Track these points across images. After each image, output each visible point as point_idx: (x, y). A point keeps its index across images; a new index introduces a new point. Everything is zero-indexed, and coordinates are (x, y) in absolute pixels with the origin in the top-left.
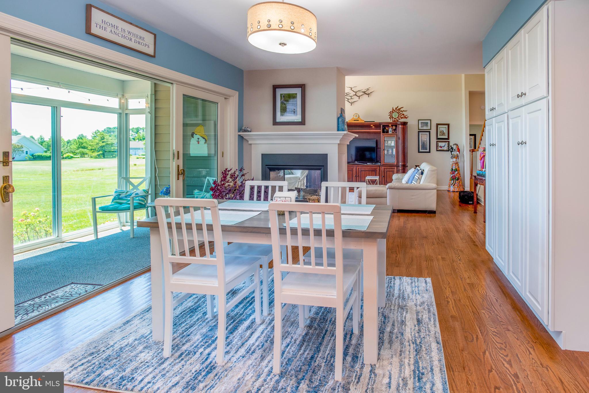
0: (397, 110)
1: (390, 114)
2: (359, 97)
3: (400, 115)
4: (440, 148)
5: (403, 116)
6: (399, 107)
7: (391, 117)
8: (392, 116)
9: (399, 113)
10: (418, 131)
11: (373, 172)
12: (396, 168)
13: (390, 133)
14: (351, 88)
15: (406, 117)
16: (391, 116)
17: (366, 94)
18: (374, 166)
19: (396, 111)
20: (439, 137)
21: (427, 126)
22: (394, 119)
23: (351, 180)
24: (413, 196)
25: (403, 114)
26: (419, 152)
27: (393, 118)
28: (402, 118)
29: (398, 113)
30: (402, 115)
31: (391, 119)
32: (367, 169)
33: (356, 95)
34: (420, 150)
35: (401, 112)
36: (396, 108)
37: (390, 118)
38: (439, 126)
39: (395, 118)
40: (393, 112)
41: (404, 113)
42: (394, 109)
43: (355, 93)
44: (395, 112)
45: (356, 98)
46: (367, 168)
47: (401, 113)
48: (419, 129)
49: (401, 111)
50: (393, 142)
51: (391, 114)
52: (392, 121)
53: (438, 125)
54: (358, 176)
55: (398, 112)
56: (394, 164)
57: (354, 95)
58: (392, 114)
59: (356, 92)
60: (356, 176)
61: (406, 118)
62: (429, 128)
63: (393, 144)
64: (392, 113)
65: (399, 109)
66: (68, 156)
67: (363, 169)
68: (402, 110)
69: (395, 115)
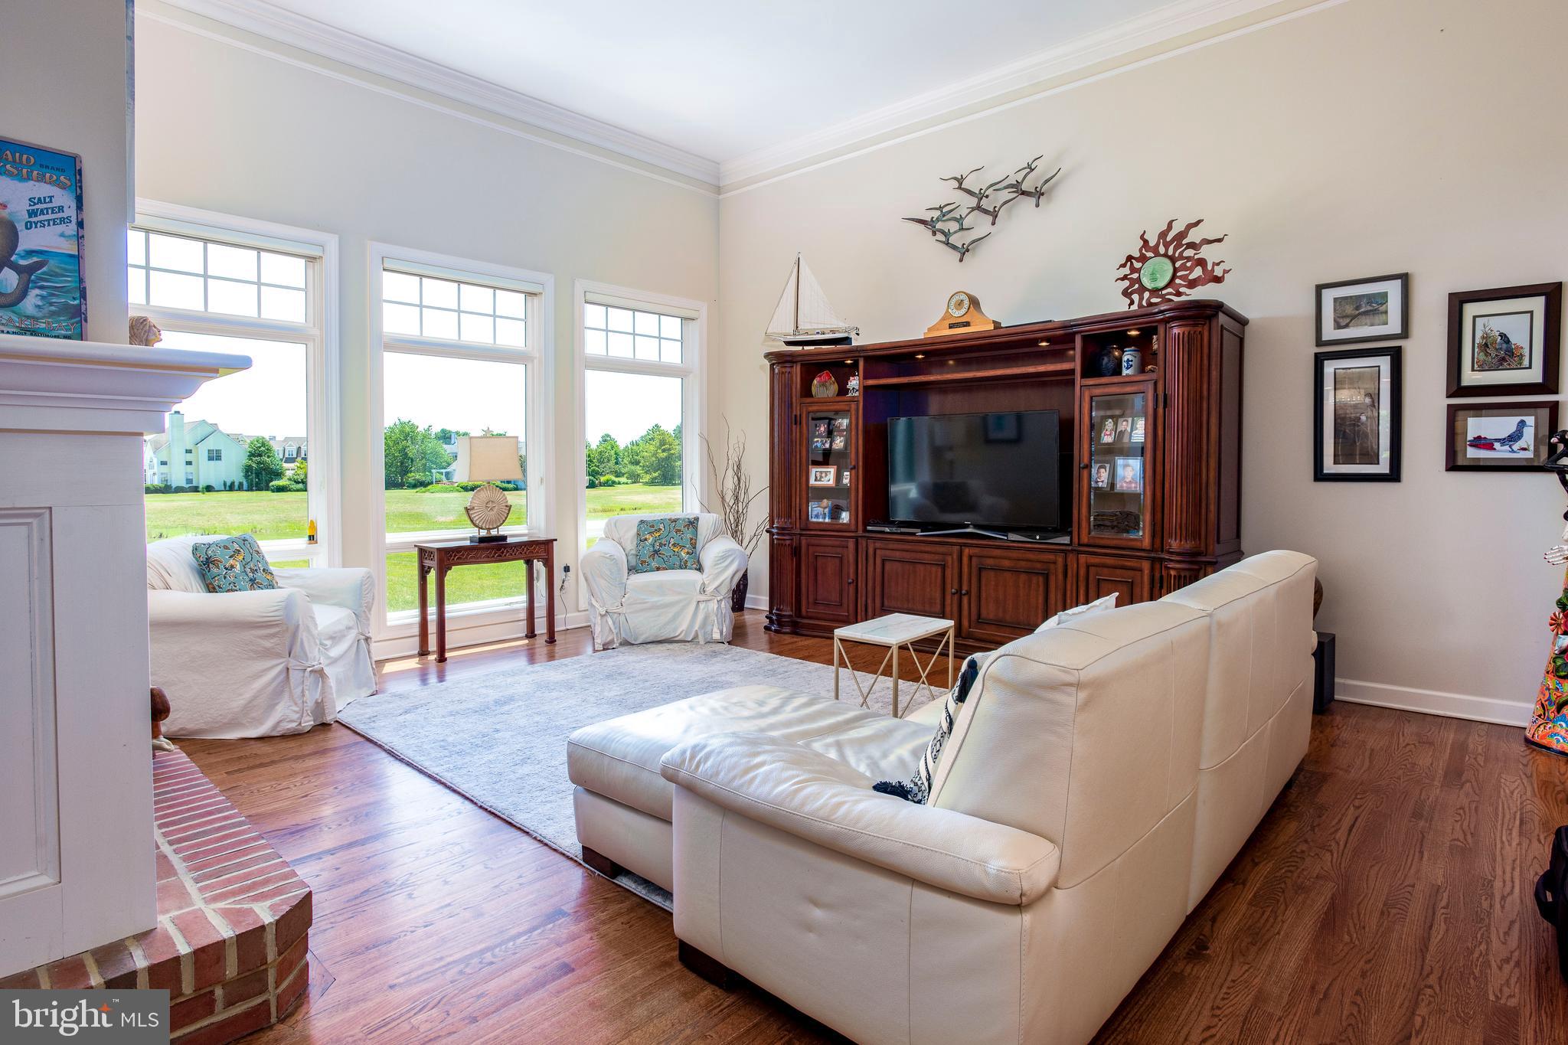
0: (1167, 245)
1: (1126, 271)
2: (994, 215)
3: (1184, 267)
4: (1472, 453)
5: (1198, 272)
6: (1178, 228)
7: (1133, 287)
8: (1139, 281)
9: (1181, 257)
10: (1316, 355)
11: (1035, 579)
12: (1146, 566)
13: (1125, 372)
14: (960, 181)
15: (1218, 272)
16: (1133, 282)
17: (1024, 193)
18: (1041, 551)
19: (1162, 250)
20: (1470, 377)
21: (1378, 318)
22: (1147, 295)
23: (938, 608)
24: (816, 903)
25: (1202, 263)
26: (1320, 476)
27: (1142, 289)
28: (1192, 284)
29: (1173, 260)
30: (1191, 269)
31: (1135, 297)
32: (1006, 563)
33: (978, 208)
34: (1329, 466)
35: (1189, 253)
36: (1163, 235)
37: (1126, 293)
38: (1470, 310)
39: (1155, 292)
40: (1143, 259)
41: (1207, 253)
42: (1152, 244)
43: (973, 202)
44: (1157, 254)
45: (980, 225)
46: (1009, 559)
47: (1188, 259)
48: (1319, 342)
49: (1192, 245)
50: (1141, 424)
51: (1133, 270)
52: (1140, 306)
53: (1458, 302)
54: (968, 593)
55: (1170, 252)
56: (1138, 545)
57: (973, 209)
58: (1138, 271)
59: (981, 196)
60: (959, 591)
61: (1218, 280)
62: (1394, 326)
63: (1138, 431)
64: (1137, 265)
65: (1182, 235)
66: (608, 481)
67: (990, 562)
68: (1194, 236)
69: (1157, 273)
